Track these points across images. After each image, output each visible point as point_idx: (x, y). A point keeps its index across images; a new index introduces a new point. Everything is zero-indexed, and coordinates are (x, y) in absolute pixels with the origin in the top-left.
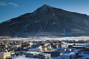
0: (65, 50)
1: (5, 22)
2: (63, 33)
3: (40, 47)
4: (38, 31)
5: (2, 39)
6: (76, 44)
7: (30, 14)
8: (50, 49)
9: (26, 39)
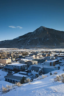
0: (51, 58)
1: (15, 39)
2: (54, 46)
3: (34, 56)
4: (37, 44)
5: (13, 50)
6: (61, 54)
7: (31, 33)
8: (41, 57)
9: (28, 50)
